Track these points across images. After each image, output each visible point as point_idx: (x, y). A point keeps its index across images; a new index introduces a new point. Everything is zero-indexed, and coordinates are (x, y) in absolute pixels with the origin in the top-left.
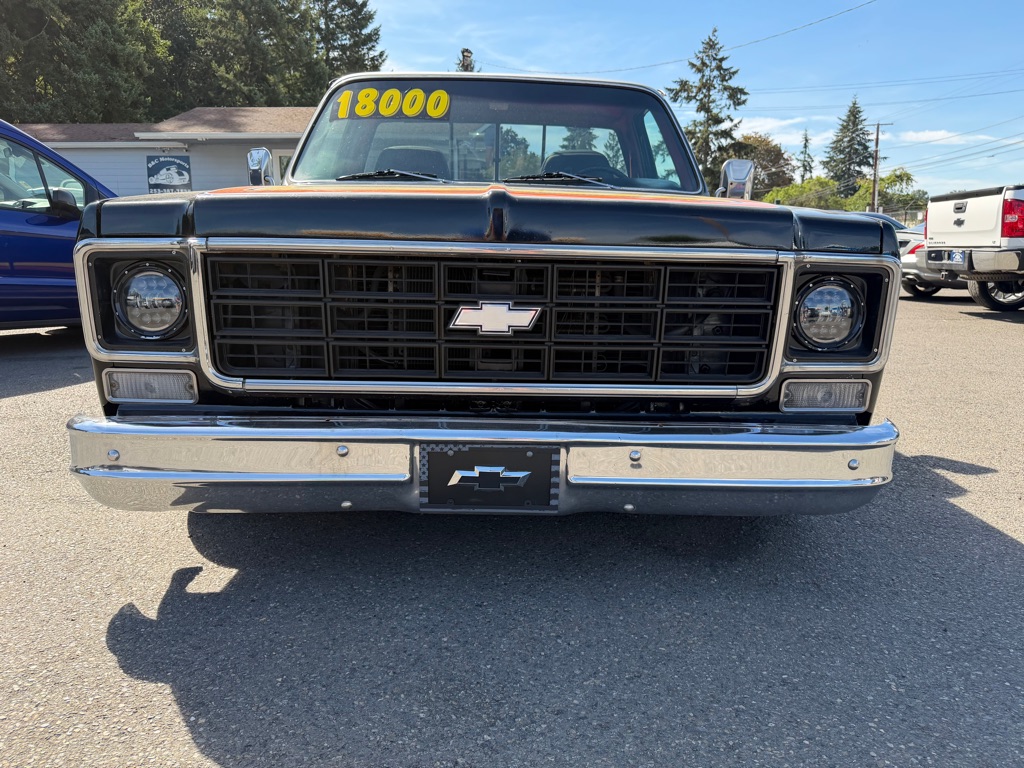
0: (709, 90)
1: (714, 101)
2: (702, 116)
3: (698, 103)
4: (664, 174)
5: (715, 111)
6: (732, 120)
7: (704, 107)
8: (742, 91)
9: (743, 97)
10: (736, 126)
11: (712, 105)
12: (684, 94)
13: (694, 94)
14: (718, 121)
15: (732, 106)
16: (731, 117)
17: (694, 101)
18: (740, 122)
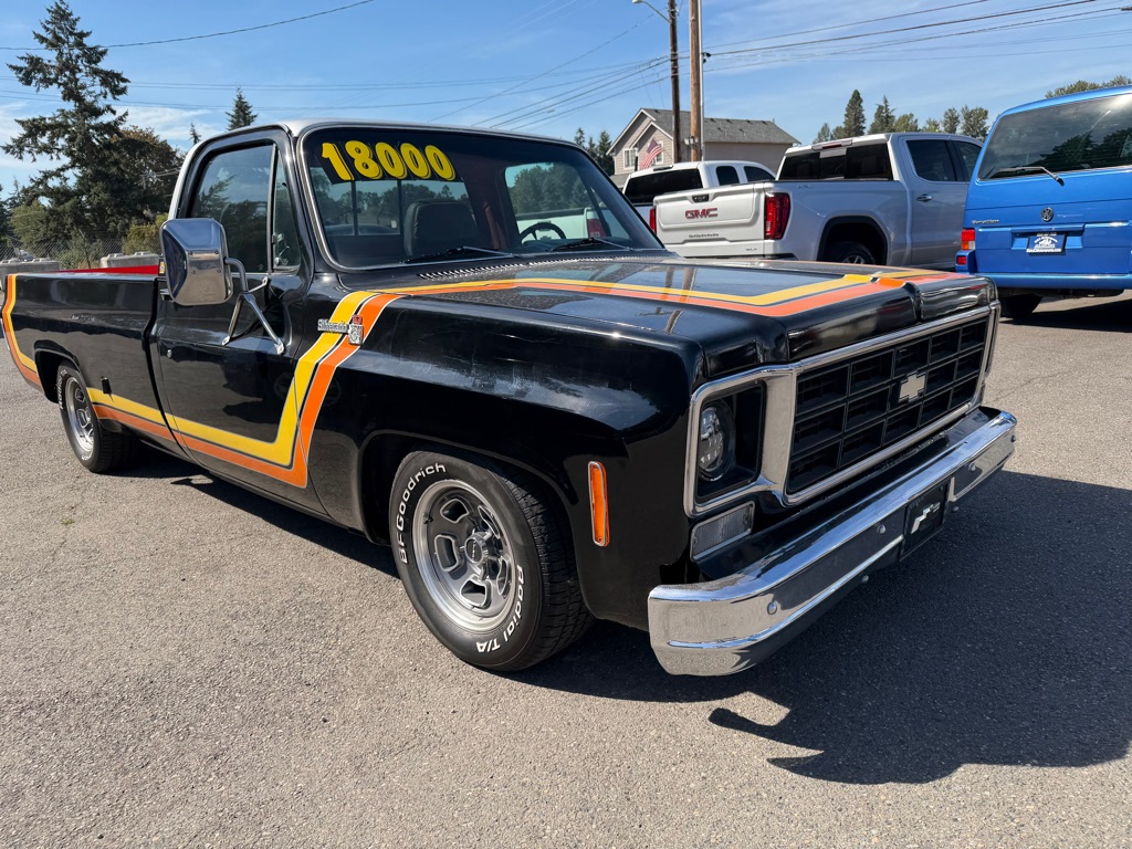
0: (73, 73)
1: (83, 87)
2: (70, 106)
3: (62, 88)
4: (40, 176)
5: (89, 99)
6: (114, 112)
7: (72, 93)
8: (118, 77)
9: (122, 85)
10: (121, 119)
11: (83, 92)
12: (40, 76)
13: (52, 76)
14: (97, 113)
15: (109, 96)
16: (113, 107)
17: (55, 85)
18: (126, 114)
